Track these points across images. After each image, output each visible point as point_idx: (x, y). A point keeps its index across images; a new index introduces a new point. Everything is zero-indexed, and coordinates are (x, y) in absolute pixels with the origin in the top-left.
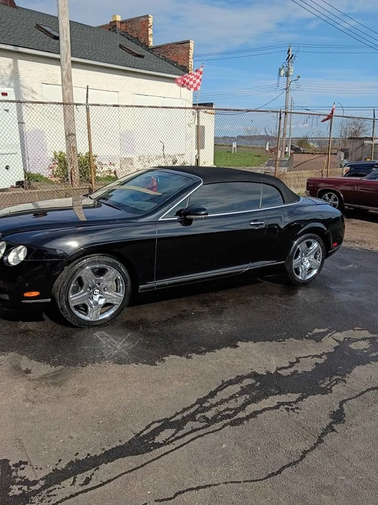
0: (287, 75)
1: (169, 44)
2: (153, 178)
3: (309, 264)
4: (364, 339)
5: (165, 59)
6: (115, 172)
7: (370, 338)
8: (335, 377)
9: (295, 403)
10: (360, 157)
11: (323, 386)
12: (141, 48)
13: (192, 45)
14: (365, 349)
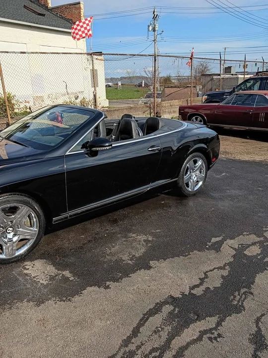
0: (154, 30)
1: (64, 6)
2: (57, 113)
3: (196, 178)
4: (254, 244)
5: (62, 18)
6: (30, 108)
7: (259, 242)
8: (243, 291)
9: (216, 328)
10: (210, 88)
11: (235, 303)
12: (42, 9)
13: (82, 6)
14: (258, 255)
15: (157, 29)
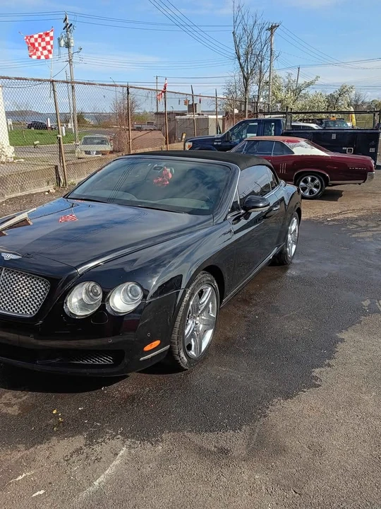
0: (68, 45)
15: (72, 45)
